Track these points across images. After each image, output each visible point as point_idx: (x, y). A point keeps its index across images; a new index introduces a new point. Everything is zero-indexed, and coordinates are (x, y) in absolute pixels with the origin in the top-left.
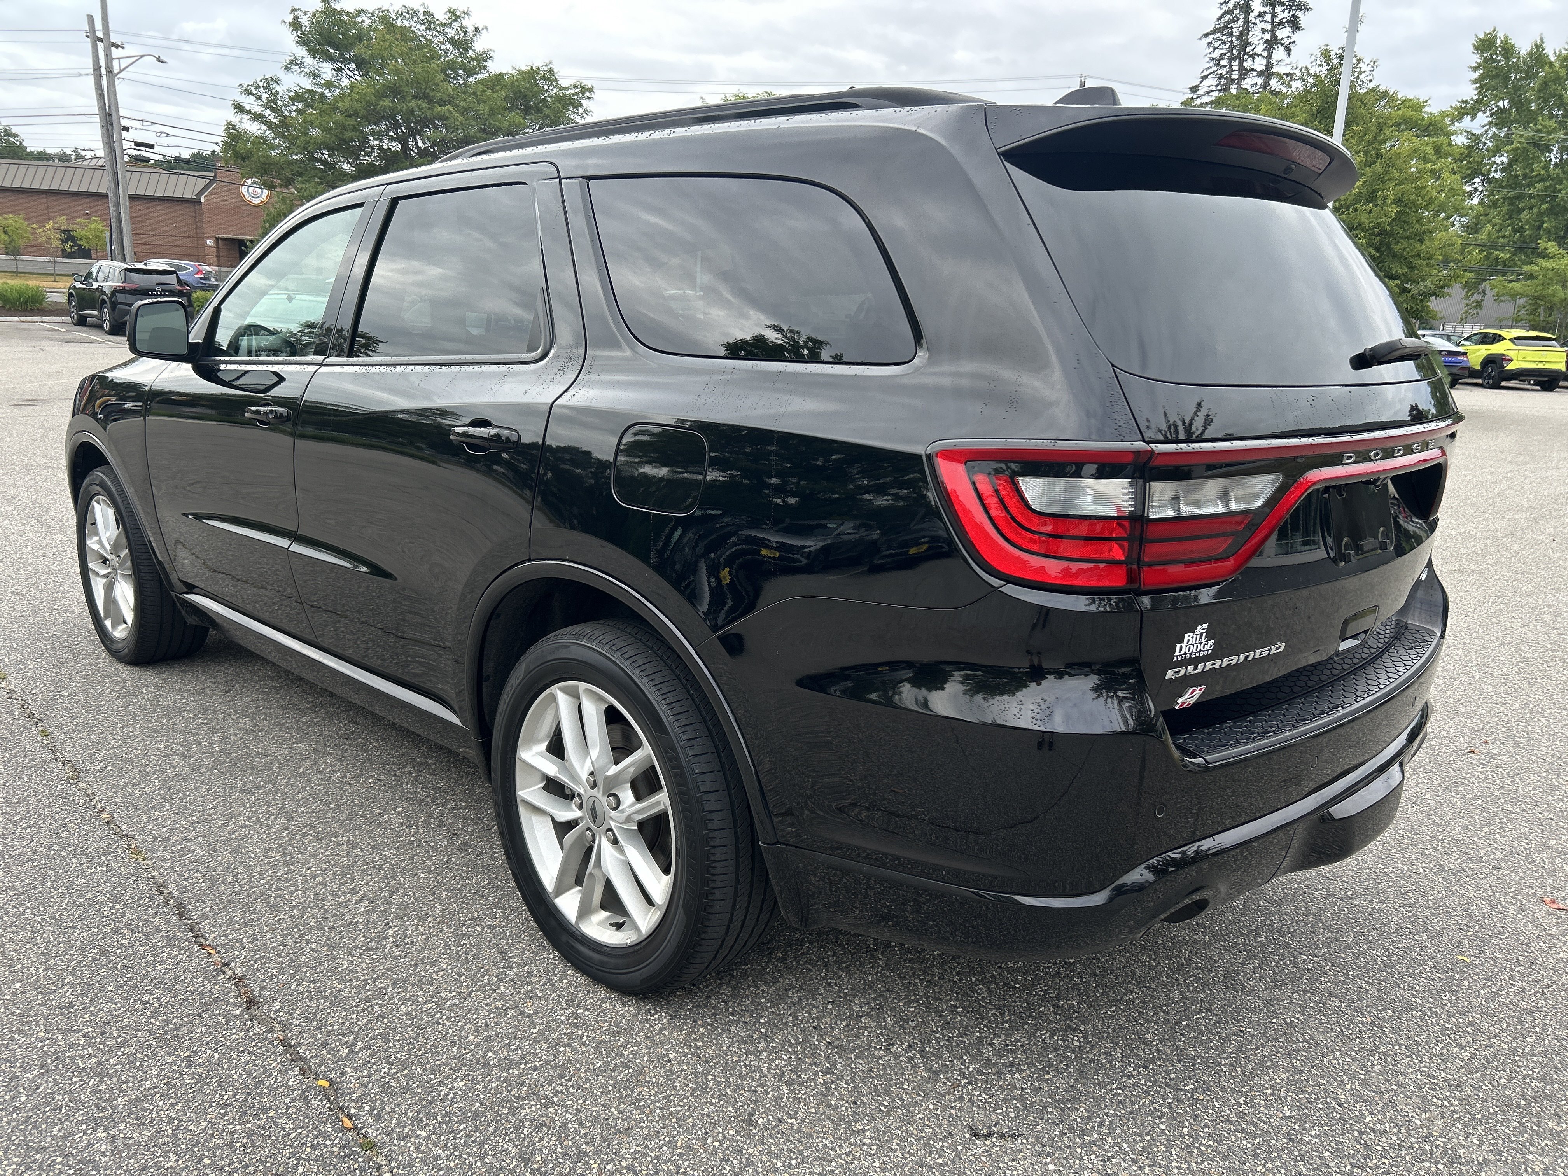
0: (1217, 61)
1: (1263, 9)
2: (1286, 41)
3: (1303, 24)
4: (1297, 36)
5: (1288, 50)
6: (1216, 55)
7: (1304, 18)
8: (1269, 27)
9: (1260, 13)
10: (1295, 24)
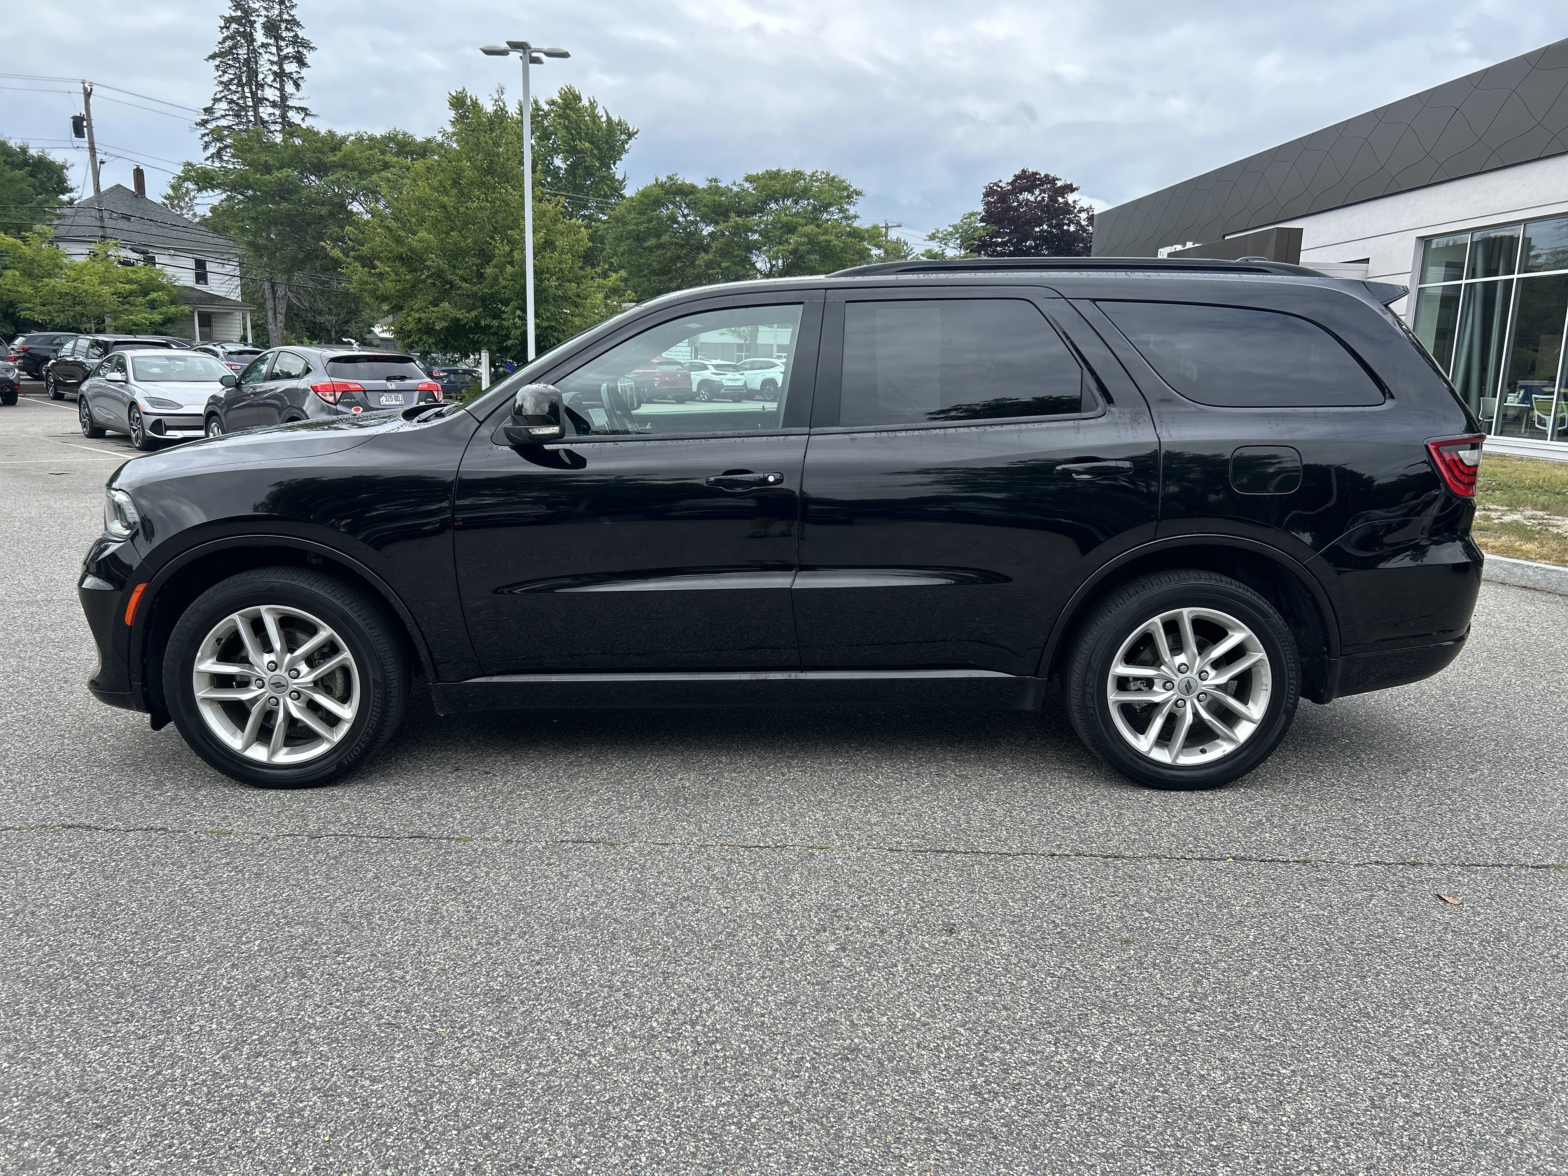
0: (226, 85)
1: (266, 41)
2: (295, 76)
3: (307, 61)
4: (304, 72)
5: (297, 86)
6: (226, 78)
7: (309, 57)
8: (276, 59)
9: (263, 43)
10: (300, 61)
